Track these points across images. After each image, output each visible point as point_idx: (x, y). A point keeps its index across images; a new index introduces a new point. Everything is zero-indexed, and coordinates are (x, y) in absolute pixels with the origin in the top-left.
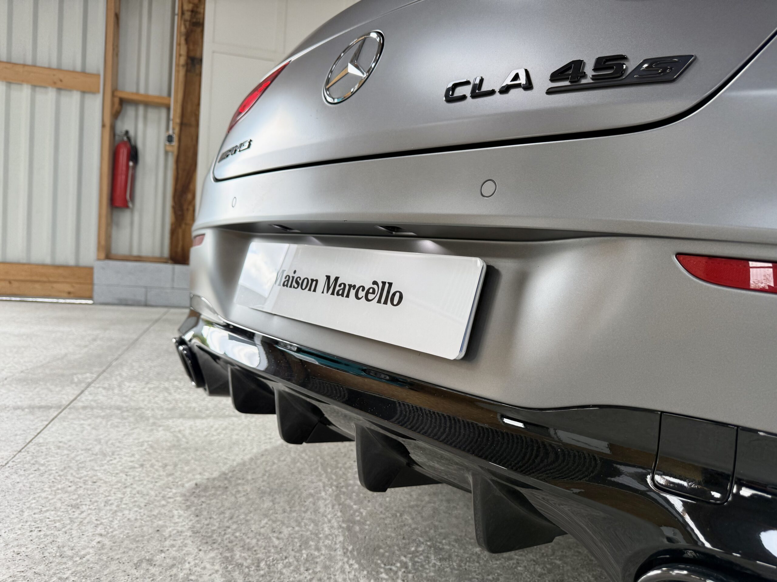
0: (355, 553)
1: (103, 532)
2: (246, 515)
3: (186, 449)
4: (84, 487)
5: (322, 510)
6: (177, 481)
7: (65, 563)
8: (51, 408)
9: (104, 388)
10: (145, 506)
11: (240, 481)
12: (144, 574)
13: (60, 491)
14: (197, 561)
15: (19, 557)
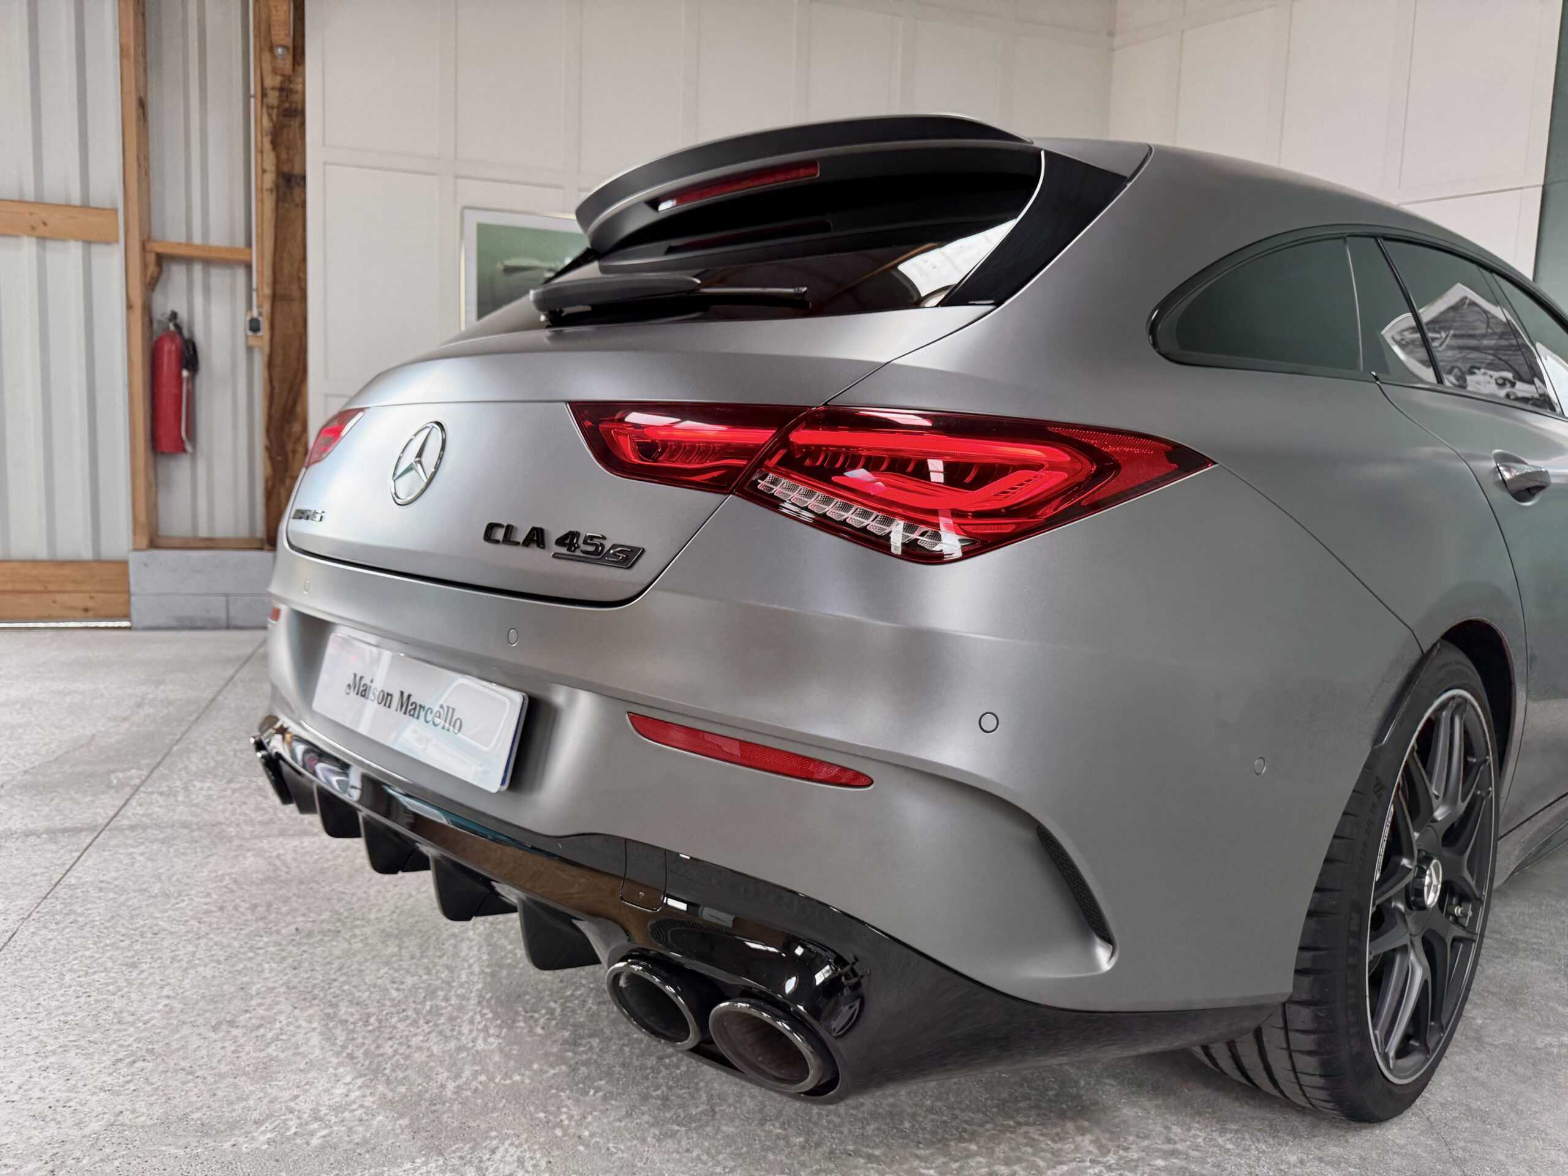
0: (493, 1002)
1: (171, 993)
2: (360, 964)
3: (287, 882)
4: (141, 940)
5: (463, 954)
6: (270, 926)
7: (126, 1030)
8: (81, 830)
9: (161, 794)
10: (226, 960)
11: (357, 923)
12: (224, 1036)
13: (109, 948)
14: (290, 1020)
15: (67, 1026)
